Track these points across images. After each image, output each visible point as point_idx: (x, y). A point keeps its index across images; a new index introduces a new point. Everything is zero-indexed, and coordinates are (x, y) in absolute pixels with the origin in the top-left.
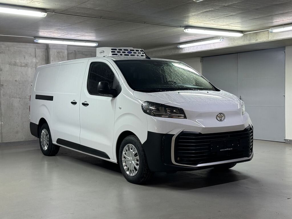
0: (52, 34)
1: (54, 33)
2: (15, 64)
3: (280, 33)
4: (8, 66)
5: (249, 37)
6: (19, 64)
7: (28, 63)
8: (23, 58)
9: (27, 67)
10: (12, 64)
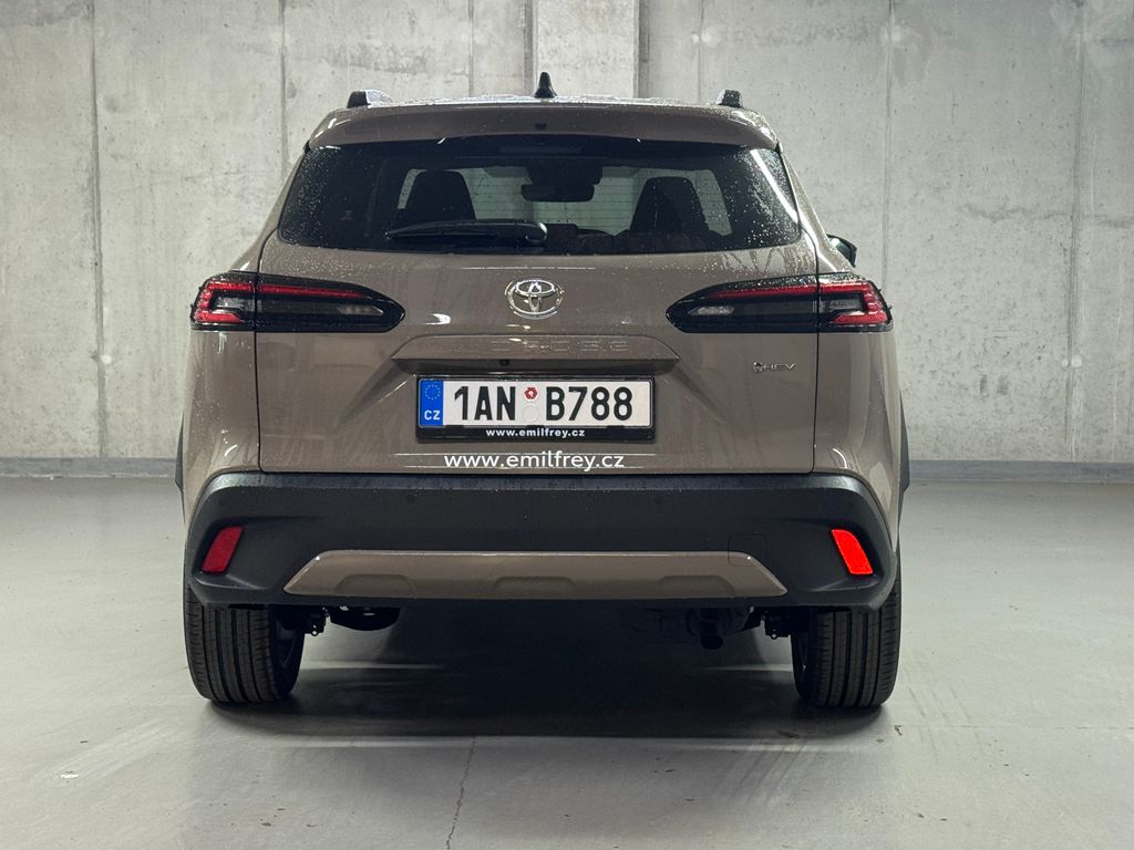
2: (363, 61)
4: (326, 68)
6: (385, 60)
7: (429, 48)
8: (407, 24)
9: (424, 75)
10: (349, 61)
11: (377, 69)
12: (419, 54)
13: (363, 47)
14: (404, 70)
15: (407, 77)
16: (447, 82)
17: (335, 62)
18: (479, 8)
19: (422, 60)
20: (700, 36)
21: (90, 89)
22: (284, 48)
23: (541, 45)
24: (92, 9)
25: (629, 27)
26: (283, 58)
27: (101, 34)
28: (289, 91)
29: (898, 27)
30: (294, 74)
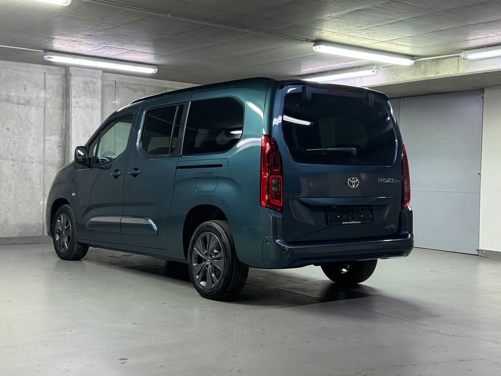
0: (77, 46)
1: (80, 43)
3: (480, 62)
5: (424, 68)
6: (15, 100)
7: (30, 97)
8: (23, 89)
9: (29, 106)
10: (3, 99)
11: (13, 103)
12: (27, 99)
13: (8, 95)
14: (22, 104)
15: (23, 107)
16: (36, 109)
18: (47, 86)
19: (28, 101)
20: (115, 101)
23: (73, 100)
25: (100, 97)
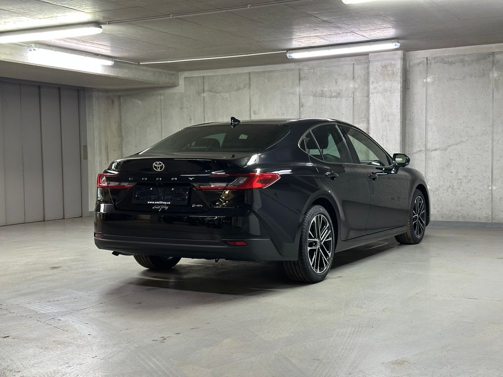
2: (322, 95)
4: (311, 98)
6: (328, 94)
7: (341, 90)
8: (335, 83)
9: (340, 98)
10: (318, 95)
11: (326, 97)
12: (338, 92)
13: (322, 91)
14: (334, 97)
15: (335, 99)
16: (347, 100)
17: (315, 95)
18: (356, 76)
20: (426, 79)
21: (249, 109)
22: (300, 93)
23: (371, 86)
24: (250, 85)
25: (399, 79)
26: (300, 96)
27: (252, 93)
28: (301, 105)
29: (496, 72)
30: (303, 100)
